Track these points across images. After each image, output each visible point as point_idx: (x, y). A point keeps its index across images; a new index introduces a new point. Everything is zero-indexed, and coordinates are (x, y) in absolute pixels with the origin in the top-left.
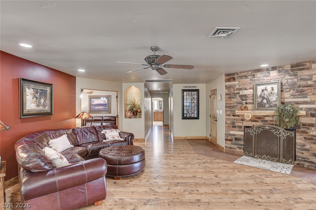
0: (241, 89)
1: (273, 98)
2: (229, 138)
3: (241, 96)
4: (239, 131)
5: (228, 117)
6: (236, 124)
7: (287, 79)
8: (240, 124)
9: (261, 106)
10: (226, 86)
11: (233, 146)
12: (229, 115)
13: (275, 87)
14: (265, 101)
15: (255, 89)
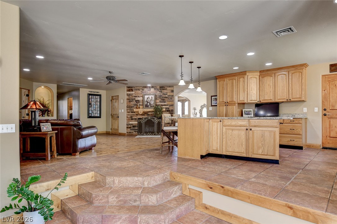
0: (136, 97)
1: (152, 103)
2: (129, 126)
3: (136, 101)
4: (135, 121)
5: (128, 114)
6: (133, 118)
7: (158, 93)
8: (136, 117)
9: (147, 106)
10: (127, 94)
11: (131, 131)
12: (129, 112)
13: (153, 96)
14: (148, 104)
15: (143, 97)
